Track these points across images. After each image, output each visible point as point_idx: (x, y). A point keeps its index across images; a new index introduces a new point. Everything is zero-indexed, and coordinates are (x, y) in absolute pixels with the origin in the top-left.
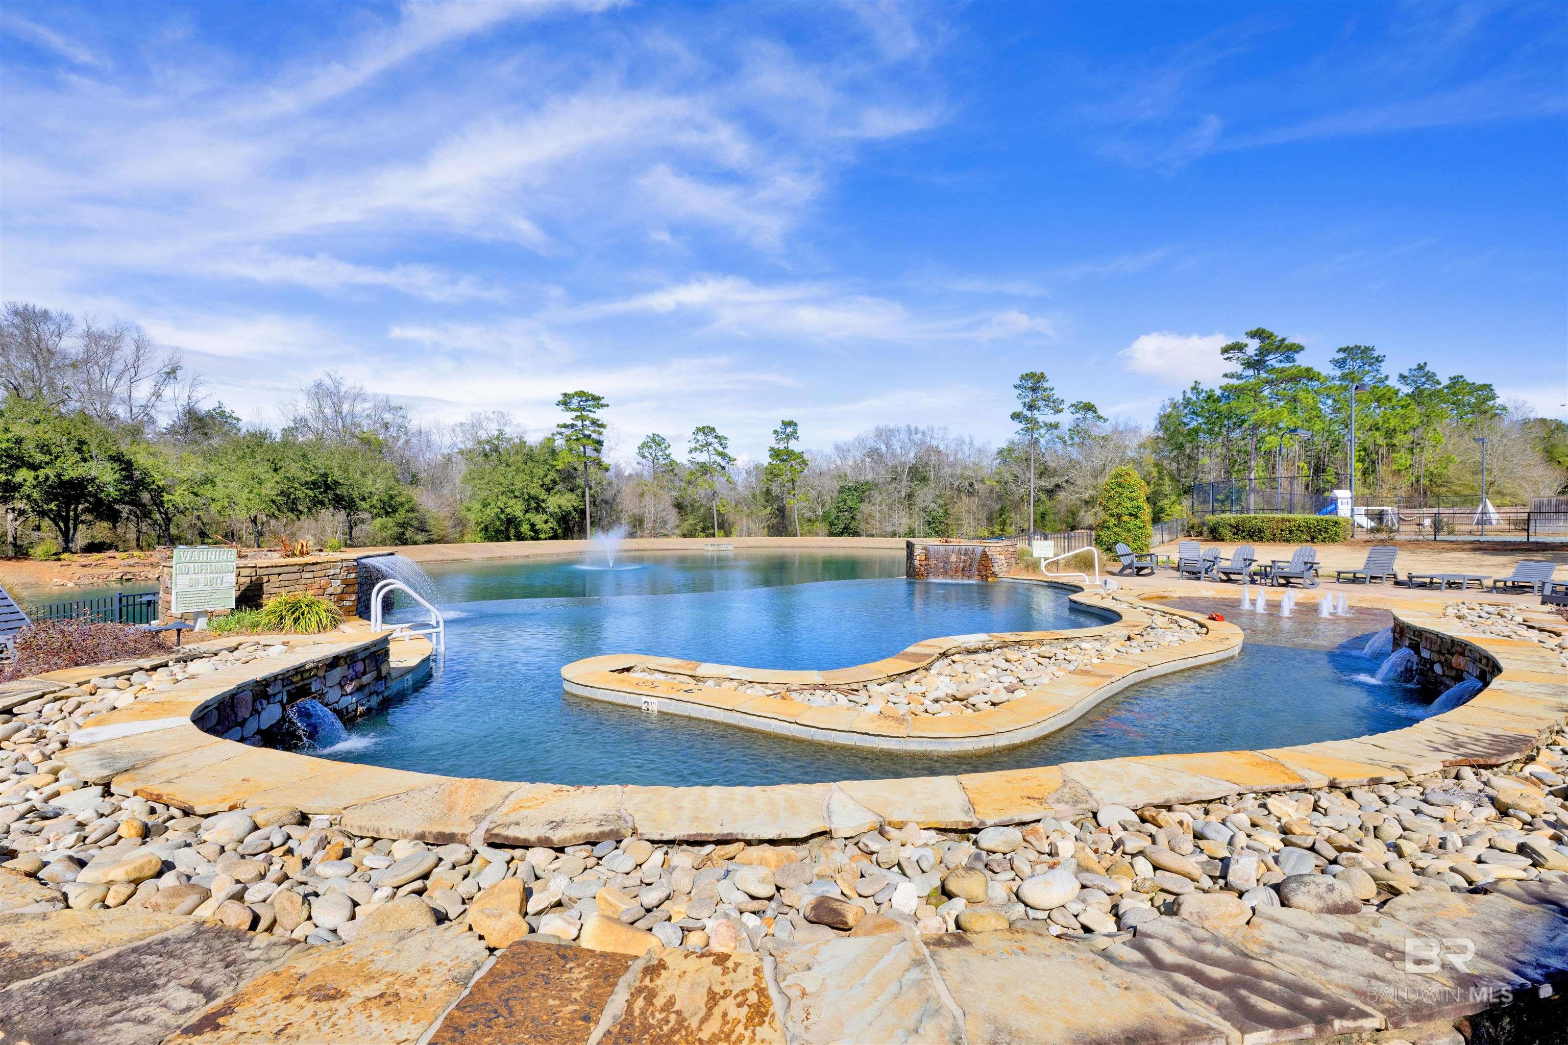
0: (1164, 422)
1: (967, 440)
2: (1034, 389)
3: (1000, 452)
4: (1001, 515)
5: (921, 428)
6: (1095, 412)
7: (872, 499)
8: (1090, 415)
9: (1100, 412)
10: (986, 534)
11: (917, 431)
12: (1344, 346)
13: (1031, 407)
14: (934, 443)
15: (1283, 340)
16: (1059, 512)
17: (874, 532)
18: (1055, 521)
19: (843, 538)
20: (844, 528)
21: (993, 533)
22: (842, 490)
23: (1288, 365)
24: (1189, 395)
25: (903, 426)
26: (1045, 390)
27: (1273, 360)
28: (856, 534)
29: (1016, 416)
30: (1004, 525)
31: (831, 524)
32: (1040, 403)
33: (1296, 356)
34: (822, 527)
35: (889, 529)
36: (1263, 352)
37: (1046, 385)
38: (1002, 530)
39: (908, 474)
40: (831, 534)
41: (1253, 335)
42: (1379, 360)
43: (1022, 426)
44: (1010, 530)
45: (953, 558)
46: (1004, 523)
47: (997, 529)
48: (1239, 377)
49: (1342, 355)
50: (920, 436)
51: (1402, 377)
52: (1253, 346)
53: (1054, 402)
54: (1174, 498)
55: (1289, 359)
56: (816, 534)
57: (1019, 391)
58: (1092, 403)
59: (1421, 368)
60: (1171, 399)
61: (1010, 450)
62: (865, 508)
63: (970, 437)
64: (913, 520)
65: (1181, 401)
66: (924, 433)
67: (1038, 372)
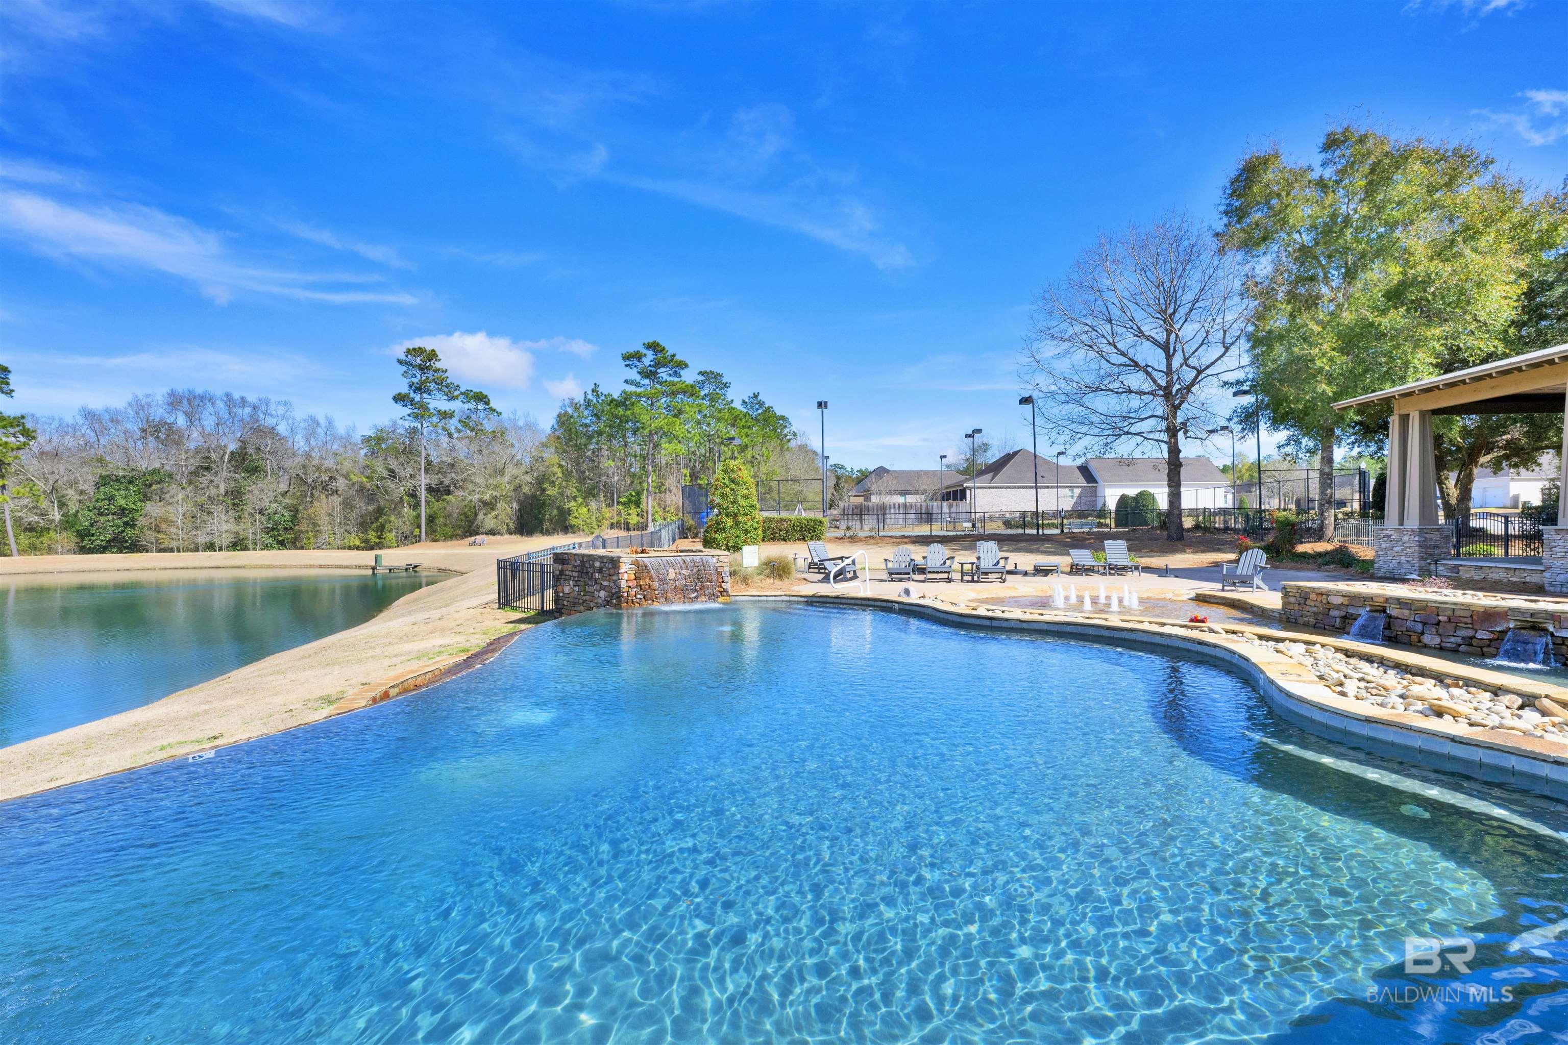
0: (563, 420)
1: (323, 422)
2: (423, 368)
3: (367, 440)
4: (377, 519)
5: (251, 398)
6: (487, 403)
7: (167, 496)
8: (481, 406)
9: (493, 404)
10: (357, 543)
11: (243, 402)
12: (703, 370)
13: (419, 388)
14: (270, 421)
15: (674, 356)
16: (450, 515)
17: (174, 544)
18: (445, 525)
19: (107, 556)
20: (113, 540)
21: (366, 541)
22: (104, 481)
23: (676, 379)
24: (590, 397)
25: (218, 392)
26: (437, 370)
27: (664, 374)
28: (135, 547)
29: (399, 398)
30: (382, 531)
31: (82, 535)
32: (432, 386)
33: (682, 372)
34: (67, 539)
35: (202, 540)
36: (658, 364)
37: (438, 365)
38: (379, 537)
39: (230, 461)
40: (83, 550)
41: (649, 346)
42: (726, 385)
43: (407, 411)
44: (390, 536)
45: (672, 575)
46: (381, 529)
47: (372, 536)
48: (637, 385)
49: (701, 378)
50: (248, 410)
51: (744, 402)
52: (649, 358)
53: (447, 387)
54: (580, 500)
55: (676, 374)
56: (50, 550)
57: (404, 368)
58: (485, 393)
59: (756, 396)
60: (571, 399)
61: (379, 440)
62: (153, 509)
63: (327, 417)
64: (242, 526)
65: (582, 402)
66: (255, 408)
67: (429, 348)
